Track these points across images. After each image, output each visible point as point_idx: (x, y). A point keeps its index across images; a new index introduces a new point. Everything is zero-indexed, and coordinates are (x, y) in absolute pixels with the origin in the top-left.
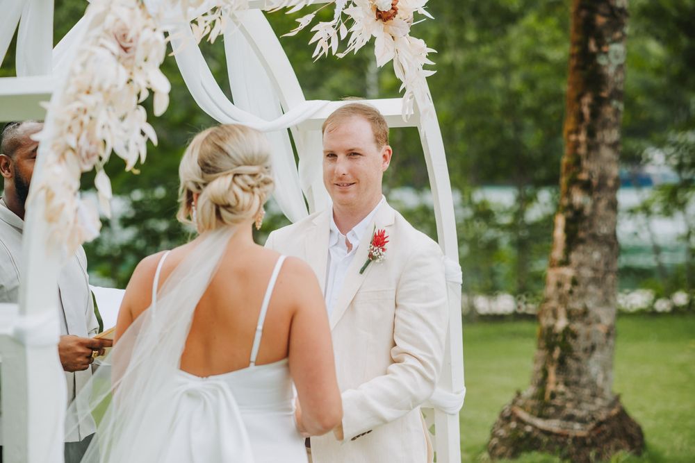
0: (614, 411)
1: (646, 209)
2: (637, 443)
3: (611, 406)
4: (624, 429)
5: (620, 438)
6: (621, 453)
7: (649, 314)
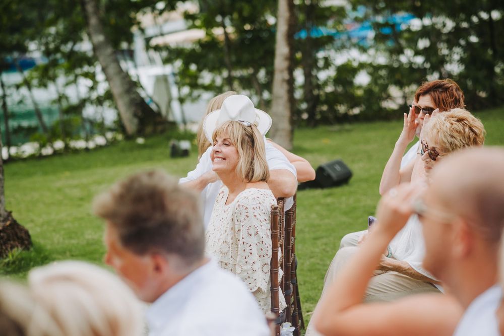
0: (8, 223)
1: (27, 83)
2: (26, 242)
3: (5, 220)
4: (16, 234)
5: (14, 240)
6: (15, 249)
7: (37, 158)
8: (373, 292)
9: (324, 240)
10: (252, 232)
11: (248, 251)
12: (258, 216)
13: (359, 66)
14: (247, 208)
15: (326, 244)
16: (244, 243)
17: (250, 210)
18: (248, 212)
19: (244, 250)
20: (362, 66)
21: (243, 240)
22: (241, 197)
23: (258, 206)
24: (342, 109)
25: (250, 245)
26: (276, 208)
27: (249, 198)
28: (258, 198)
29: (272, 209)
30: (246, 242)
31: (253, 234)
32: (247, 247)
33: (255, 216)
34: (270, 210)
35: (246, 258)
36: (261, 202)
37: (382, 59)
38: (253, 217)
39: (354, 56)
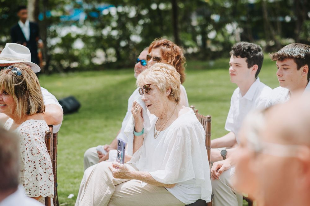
8: (122, 195)
9: (66, 151)
10: (35, 152)
11: (33, 166)
12: (38, 140)
13: (76, 36)
14: (28, 134)
15: (68, 154)
16: (29, 161)
17: (31, 136)
18: (30, 138)
19: (30, 166)
20: (78, 36)
21: (29, 159)
22: (23, 126)
23: (37, 132)
24: (65, 64)
25: (34, 162)
26: (49, 133)
27: (30, 127)
28: (36, 126)
29: (46, 134)
30: (31, 160)
31: (36, 154)
32: (32, 164)
33: (36, 140)
34: (45, 134)
35: (31, 172)
36: (39, 130)
37: (91, 32)
38: (34, 141)
39: (74, 30)
